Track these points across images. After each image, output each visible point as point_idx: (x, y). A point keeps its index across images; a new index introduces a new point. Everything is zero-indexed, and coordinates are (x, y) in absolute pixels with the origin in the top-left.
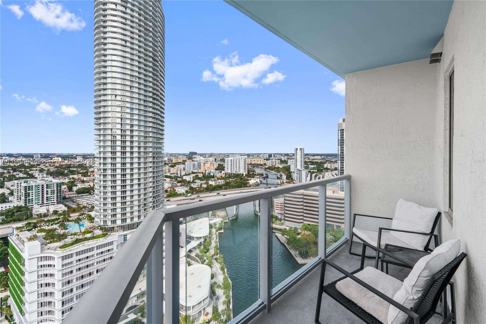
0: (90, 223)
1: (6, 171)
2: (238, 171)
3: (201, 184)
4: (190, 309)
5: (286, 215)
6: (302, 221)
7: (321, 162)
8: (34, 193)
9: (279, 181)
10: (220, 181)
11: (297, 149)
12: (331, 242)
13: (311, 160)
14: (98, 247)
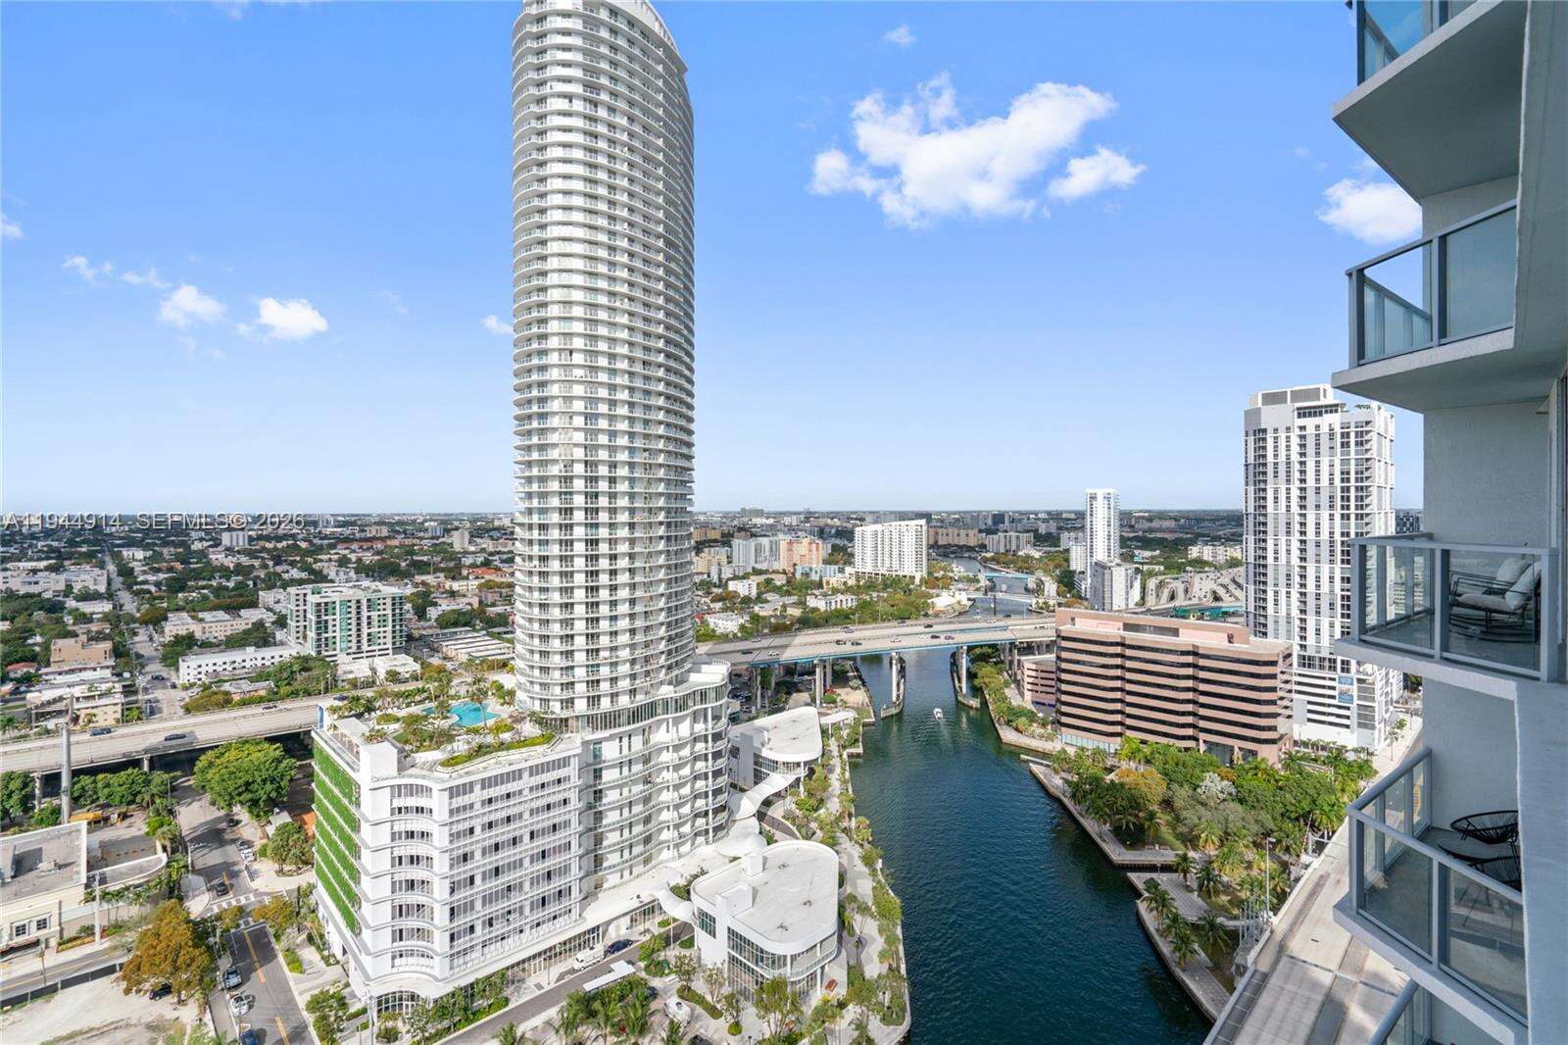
0: (502, 704)
1: (257, 563)
2: (896, 565)
3: (784, 606)
4: (785, 965)
5: (1064, 709)
6: (1118, 729)
7: (1177, 539)
8: (338, 623)
9: (1034, 601)
10: (840, 597)
11: (1093, 497)
12: (1224, 800)
13: (1140, 533)
14: (534, 770)
